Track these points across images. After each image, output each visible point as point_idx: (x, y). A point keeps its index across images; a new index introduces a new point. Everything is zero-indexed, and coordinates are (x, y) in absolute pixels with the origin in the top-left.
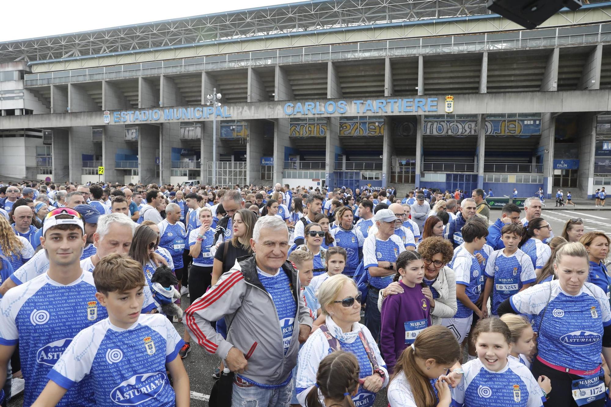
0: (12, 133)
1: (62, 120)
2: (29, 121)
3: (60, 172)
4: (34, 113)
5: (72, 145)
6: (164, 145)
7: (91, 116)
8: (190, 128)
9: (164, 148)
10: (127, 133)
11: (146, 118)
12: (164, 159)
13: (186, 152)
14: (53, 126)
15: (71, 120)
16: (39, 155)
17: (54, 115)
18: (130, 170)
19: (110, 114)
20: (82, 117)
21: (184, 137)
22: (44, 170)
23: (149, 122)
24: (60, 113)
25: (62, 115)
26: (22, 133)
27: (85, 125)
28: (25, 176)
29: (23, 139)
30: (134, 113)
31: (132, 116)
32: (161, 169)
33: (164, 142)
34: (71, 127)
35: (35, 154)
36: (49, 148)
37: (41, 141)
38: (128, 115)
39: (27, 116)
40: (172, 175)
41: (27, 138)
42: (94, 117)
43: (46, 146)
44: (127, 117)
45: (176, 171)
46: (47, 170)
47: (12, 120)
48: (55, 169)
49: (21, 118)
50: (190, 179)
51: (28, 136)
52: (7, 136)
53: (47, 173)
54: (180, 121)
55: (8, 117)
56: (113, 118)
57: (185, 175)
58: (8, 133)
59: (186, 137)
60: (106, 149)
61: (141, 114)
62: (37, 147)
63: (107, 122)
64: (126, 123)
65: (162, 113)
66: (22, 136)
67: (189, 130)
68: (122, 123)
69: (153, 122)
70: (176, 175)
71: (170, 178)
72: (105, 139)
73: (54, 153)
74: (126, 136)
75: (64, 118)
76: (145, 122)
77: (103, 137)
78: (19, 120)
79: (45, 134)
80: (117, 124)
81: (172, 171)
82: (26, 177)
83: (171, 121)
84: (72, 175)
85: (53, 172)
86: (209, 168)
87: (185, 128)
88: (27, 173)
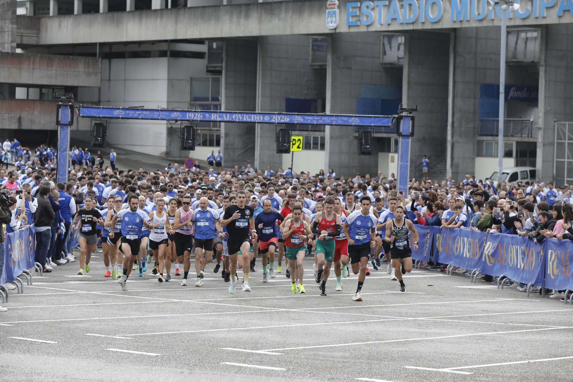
0: (143, 48)
1: (242, 21)
2: (176, 22)
3: (238, 143)
4: (189, 5)
5: (264, 76)
6: (459, 79)
7: (300, 12)
8: (529, 35)
9: (460, 87)
10: (387, 47)
11: (413, 18)
12: (457, 115)
13: (520, 94)
14: (224, 35)
15: (260, 20)
16: (196, 99)
17: (228, 7)
18: (389, 139)
19: (339, 7)
20: (283, 14)
21: (514, 57)
22: (205, 136)
23: (419, 27)
24: (239, 5)
25: (243, 8)
26: (164, 47)
27: (288, 32)
28: (164, 149)
29: (164, 61)
30: (388, 6)
31: (384, 11)
32: (449, 138)
33: (458, 72)
34: (262, 37)
35: (188, 99)
36: (217, 82)
37: (201, 64)
38: (377, 10)
39: (174, 11)
40: (480, 154)
41: (171, 59)
42: (306, 14)
43: (210, 76)
44: (374, 14)
45: (489, 144)
46: (211, 136)
47: (144, 21)
48: (226, 135)
49: (162, 17)
50: (517, 165)
51: (177, 55)
52: (136, 55)
53: (211, 145)
54: (485, 24)
55: (138, 13)
56: (345, 17)
57: (508, 154)
58: (136, 48)
59: (520, 58)
60: (333, 87)
61: (402, 6)
62: (191, 79)
63: (333, 25)
64: (372, 29)
65: (448, 4)
66: (163, 54)
67: (527, 39)
68: (363, 29)
69: (428, 26)
70: (489, 155)
71: (473, 160)
72: (333, 62)
73: (226, 97)
74: (385, 53)
75: (247, 17)
76: (410, 27)
77: (329, 57)
78: (159, 20)
79: (210, 48)
80: (353, 30)
81: (480, 143)
82: (167, 153)
83: (465, 25)
84: (261, 150)
85: (222, 141)
86: (559, 138)
87: (518, 33)
88: (169, 144)
